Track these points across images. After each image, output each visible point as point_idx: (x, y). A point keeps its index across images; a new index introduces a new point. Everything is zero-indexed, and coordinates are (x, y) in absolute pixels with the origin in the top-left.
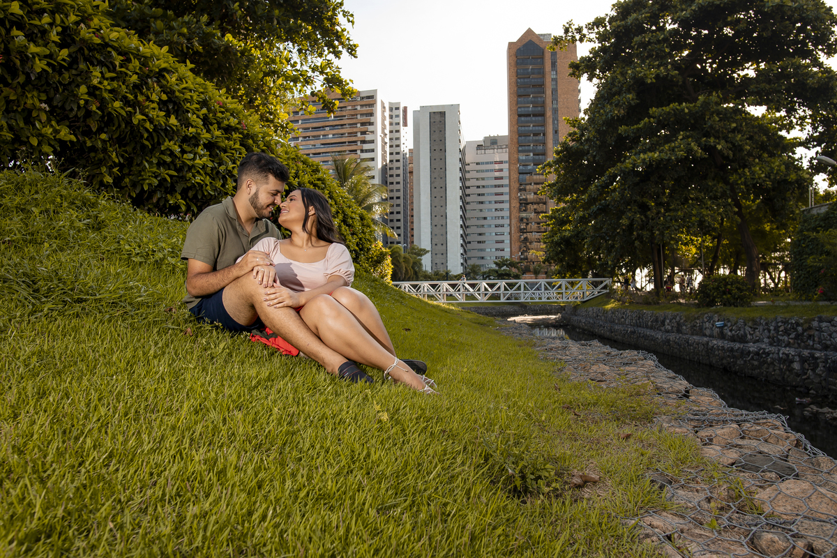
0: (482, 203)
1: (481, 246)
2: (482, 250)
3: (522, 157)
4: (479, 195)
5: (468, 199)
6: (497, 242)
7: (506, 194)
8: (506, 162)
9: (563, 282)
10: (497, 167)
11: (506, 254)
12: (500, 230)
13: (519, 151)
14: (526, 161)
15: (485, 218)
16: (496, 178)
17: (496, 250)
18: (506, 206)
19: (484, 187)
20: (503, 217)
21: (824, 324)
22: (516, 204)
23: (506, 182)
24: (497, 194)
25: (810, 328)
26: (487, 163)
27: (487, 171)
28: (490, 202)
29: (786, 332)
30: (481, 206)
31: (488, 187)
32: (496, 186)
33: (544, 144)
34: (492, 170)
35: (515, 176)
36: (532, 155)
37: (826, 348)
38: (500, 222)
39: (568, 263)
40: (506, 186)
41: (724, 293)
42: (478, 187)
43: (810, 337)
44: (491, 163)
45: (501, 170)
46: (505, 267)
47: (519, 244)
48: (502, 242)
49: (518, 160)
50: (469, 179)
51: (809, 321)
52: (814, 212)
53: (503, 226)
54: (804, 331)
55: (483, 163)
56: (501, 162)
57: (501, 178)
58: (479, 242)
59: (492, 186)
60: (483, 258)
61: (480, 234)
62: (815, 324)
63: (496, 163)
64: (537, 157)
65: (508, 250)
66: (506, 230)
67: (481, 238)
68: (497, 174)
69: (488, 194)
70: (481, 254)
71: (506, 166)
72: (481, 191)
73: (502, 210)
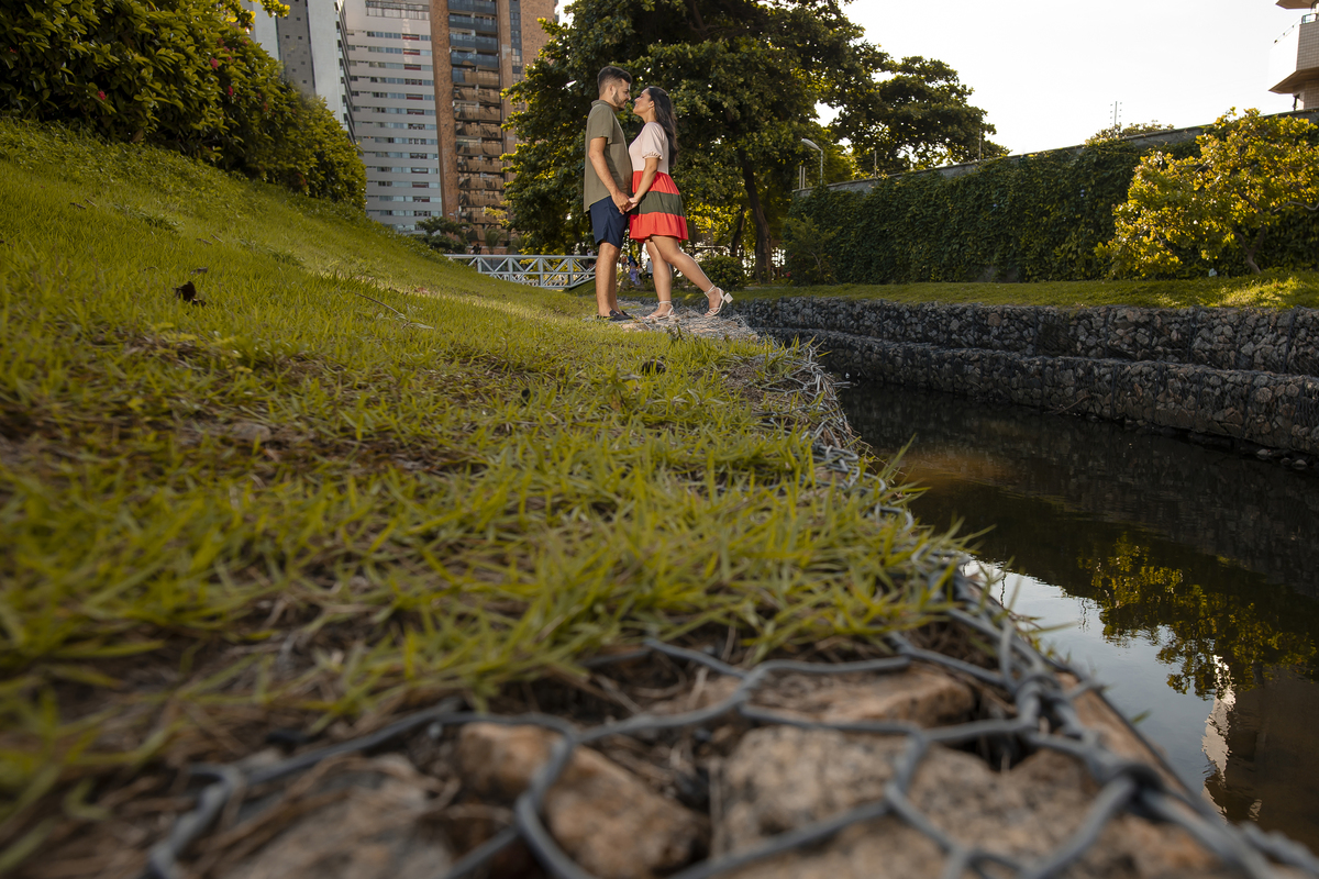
0: (383, 110)
1: (385, 191)
2: (388, 198)
3: (457, 35)
4: (376, 95)
5: (356, 101)
6: (416, 185)
7: (428, 98)
8: (425, 38)
9: (539, 260)
10: (408, 44)
11: (435, 208)
12: (419, 163)
13: (451, 25)
14: (463, 43)
15: (391, 140)
16: (408, 67)
17: (415, 199)
18: (431, 120)
19: (383, 80)
20: (424, 141)
21: (785, 304)
22: (447, 120)
23: (428, 75)
24: (410, 97)
25: (776, 309)
26: (389, 35)
27: (389, 50)
28: (398, 111)
29: (761, 314)
30: (380, 117)
31: (392, 81)
32: (407, 82)
33: (495, 16)
34: (398, 51)
35: (445, 69)
36: (474, 34)
37: (786, 325)
38: (420, 149)
39: (545, 231)
40: (427, 83)
41: (720, 277)
42: (374, 80)
43: (777, 316)
44: (397, 36)
45: (416, 52)
46: (438, 233)
47: (457, 191)
48: (425, 185)
49: (450, 41)
50: (355, 63)
51: (776, 302)
52: (803, 195)
53: (424, 157)
54: (773, 311)
55: (380, 35)
56: (415, 37)
57: (417, 67)
58: (382, 184)
59: (400, 81)
60: (390, 213)
61: (383, 169)
62: (779, 304)
63: (406, 36)
64: (483, 39)
65: (437, 200)
66: (433, 164)
67: (384, 177)
68: (409, 60)
69: (394, 95)
70: (386, 206)
71: (426, 46)
72: (378, 87)
73: (421, 127)
